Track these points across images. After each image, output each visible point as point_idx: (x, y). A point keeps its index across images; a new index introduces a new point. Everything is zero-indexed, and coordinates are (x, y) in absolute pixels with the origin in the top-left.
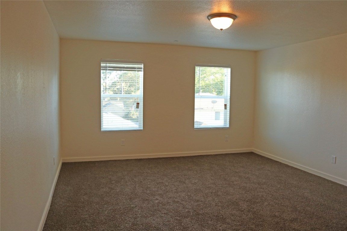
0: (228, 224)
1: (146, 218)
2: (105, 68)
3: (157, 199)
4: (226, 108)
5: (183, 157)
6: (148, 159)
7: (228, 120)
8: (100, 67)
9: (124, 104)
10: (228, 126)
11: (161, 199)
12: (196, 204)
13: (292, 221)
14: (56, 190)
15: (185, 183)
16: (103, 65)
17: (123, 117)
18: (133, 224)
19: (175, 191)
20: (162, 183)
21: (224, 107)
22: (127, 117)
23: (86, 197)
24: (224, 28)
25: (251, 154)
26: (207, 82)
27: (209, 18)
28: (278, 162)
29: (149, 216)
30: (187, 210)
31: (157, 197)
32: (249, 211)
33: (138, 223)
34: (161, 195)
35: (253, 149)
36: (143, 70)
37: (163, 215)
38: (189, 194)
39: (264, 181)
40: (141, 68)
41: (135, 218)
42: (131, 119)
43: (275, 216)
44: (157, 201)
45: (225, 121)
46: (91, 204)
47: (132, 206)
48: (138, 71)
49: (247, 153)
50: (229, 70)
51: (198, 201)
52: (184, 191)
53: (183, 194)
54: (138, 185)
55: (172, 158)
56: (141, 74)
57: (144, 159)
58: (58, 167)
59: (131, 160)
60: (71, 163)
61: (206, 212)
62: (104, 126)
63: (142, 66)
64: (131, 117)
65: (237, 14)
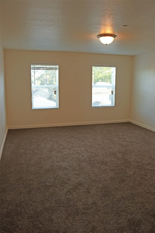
0: (108, 166)
1: (59, 162)
2: (34, 69)
3: (67, 152)
4: (112, 94)
5: (85, 126)
6: (62, 127)
7: (114, 101)
8: (30, 67)
9: (49, 90)
10: (114, 105)
11: (69, 151)
12: (90, 154)
13: (147, 164)
14: (4, 146)
15: (84, 141)
16: (32, 66)
17: (48, 99)
18: (51, 166)
19: (78, 146)
20: (70, 142)
21: (111, 93)
22: (50, 98)
23: (23, 151)
24: (108, 43)
25: (129, 123)
26: (104, 74)
27: (99, 37)
28: (145, 128)
29: (61, 161)
30: (84, 158)
31: (66, 150)
32: (122, 159)
33: (54, 165)
34: (69, 149)
35: (130, 120)
36: (58, 69)
37: (69, 161)
38: (86, 148)
39: (134, 140)
40: (57, 68)
41: (53, 163)
42: (53, 100)
43: (138, 162)
44: (66, 153)
45: (112, 102)
46: (26, 154)
47: (51, 155)
48: (55, 70)
49: (126, 122)
50: (115, 69)
51: (91, 152)
52: (83, 147)
53: (83, 149)
54: (55, 143)
55: (78, 126)
56: (57, 72)
57: (60, 127)
58: (5, 132)
59: (52, 127)
60: (14, 130)
61: (96, 159)
62: (34, 106)
63: (58, 67)
64: (53, 99)
65: (116, 34)
